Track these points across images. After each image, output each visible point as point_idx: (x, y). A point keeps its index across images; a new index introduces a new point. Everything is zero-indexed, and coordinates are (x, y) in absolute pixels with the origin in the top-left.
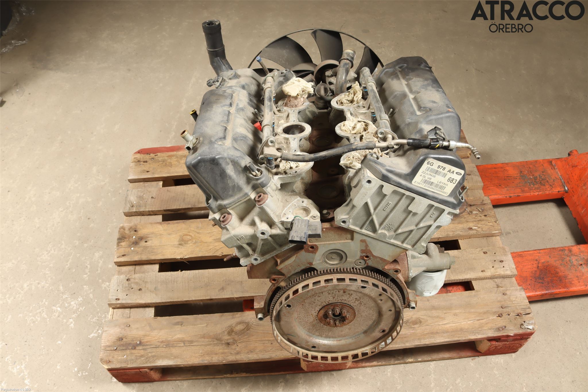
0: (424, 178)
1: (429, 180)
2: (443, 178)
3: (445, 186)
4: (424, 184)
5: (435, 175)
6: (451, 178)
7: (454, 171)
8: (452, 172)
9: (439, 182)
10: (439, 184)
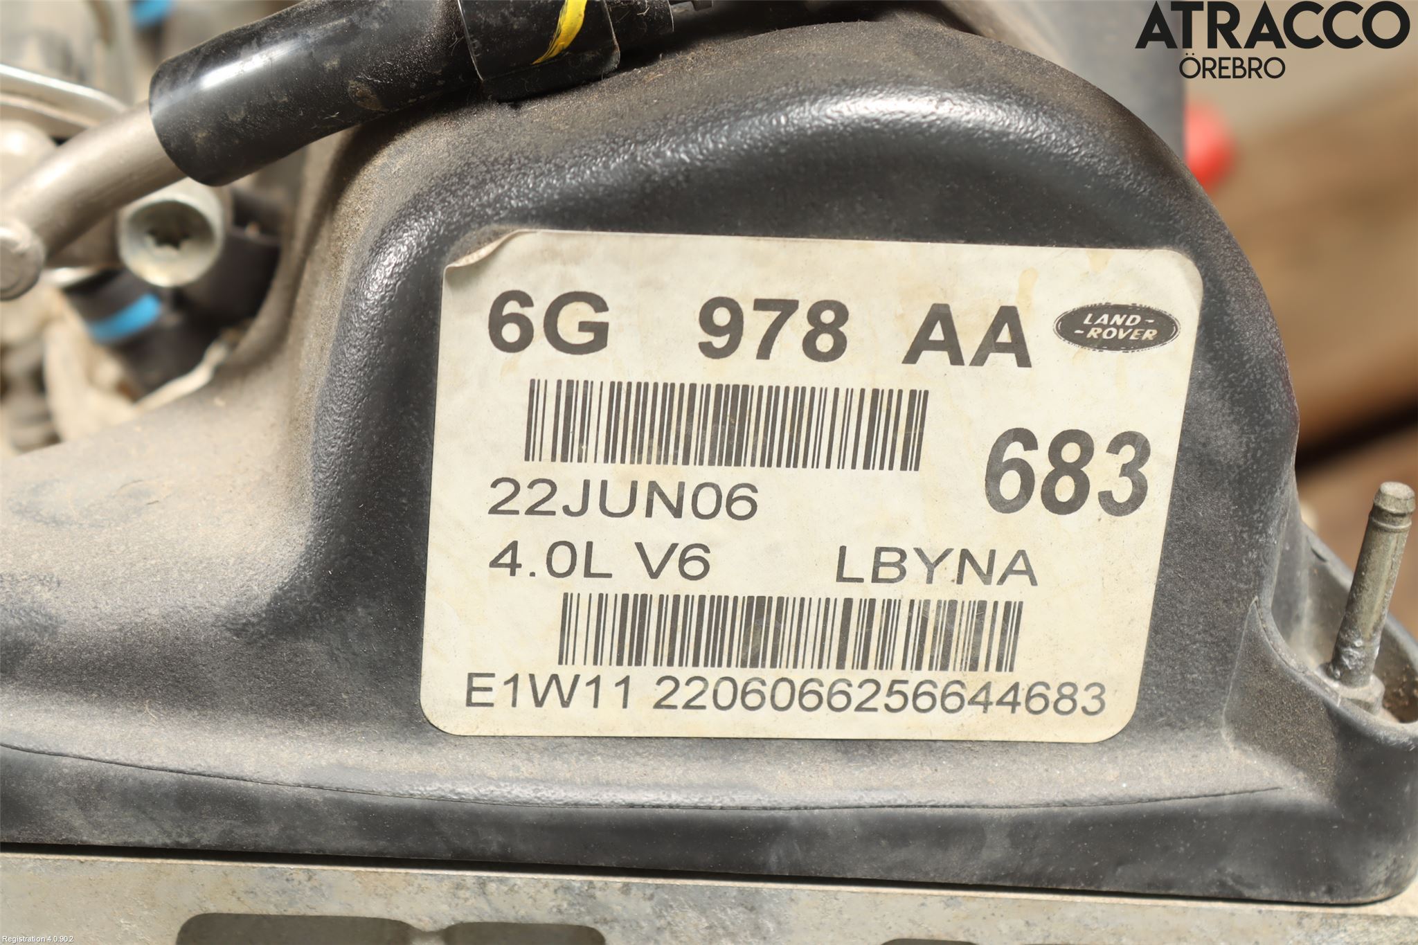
0: (578, 584)
1: (671, 583)
2: (889, 480)
3: (995, 594)
4: (645, 677)
5: (727, 477)
6: (1028, 440)
7: (1008, 316)
8: (990, 345)
9: (860, 565)
10: (881, 593)
